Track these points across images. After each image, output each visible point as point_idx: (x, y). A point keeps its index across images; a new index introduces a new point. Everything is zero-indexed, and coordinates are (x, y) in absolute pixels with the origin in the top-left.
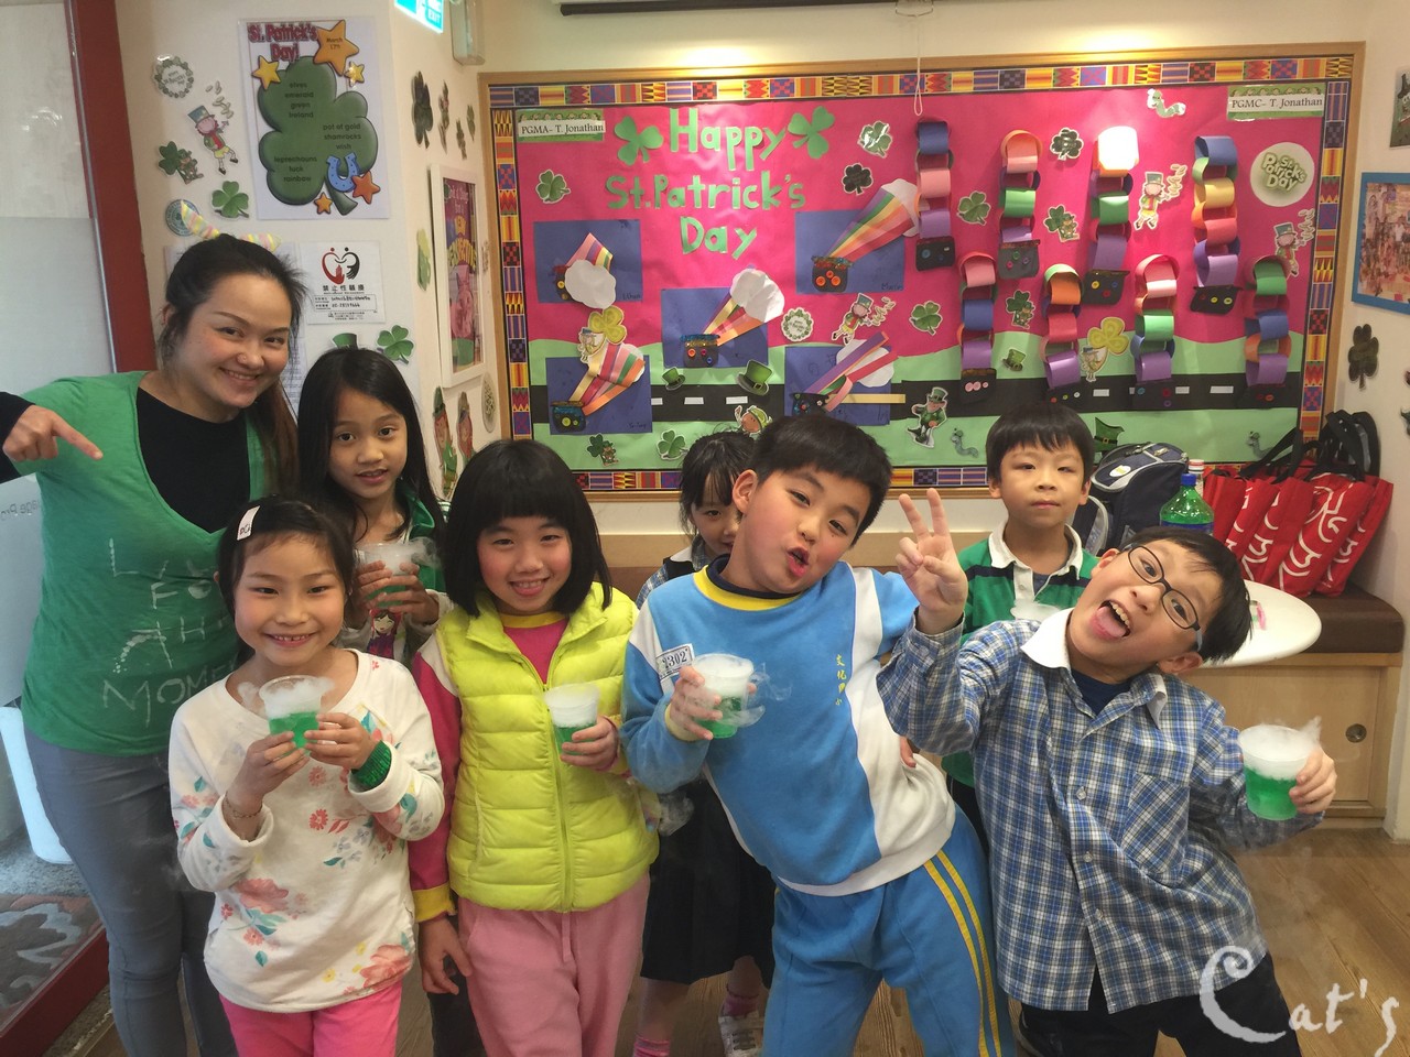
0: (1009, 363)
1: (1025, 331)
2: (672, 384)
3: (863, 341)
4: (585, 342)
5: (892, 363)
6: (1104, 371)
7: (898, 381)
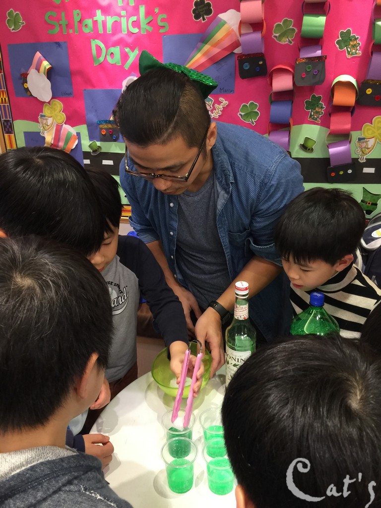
0: (304, 147)
1: (317, 124)
2: (94, 151)
4: (42, 123)
6: (373, 155)
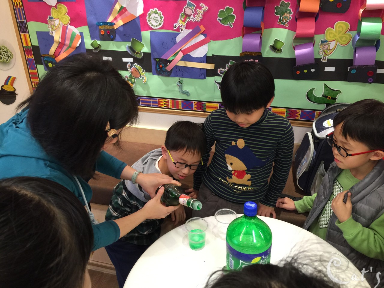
0: (274, 48)
1: (286, 28)
2: (96, 49)
3: (190, 30)
4: (51, 24)
5: (207, 44)
6: (333, 56)
7: (210, 55)
